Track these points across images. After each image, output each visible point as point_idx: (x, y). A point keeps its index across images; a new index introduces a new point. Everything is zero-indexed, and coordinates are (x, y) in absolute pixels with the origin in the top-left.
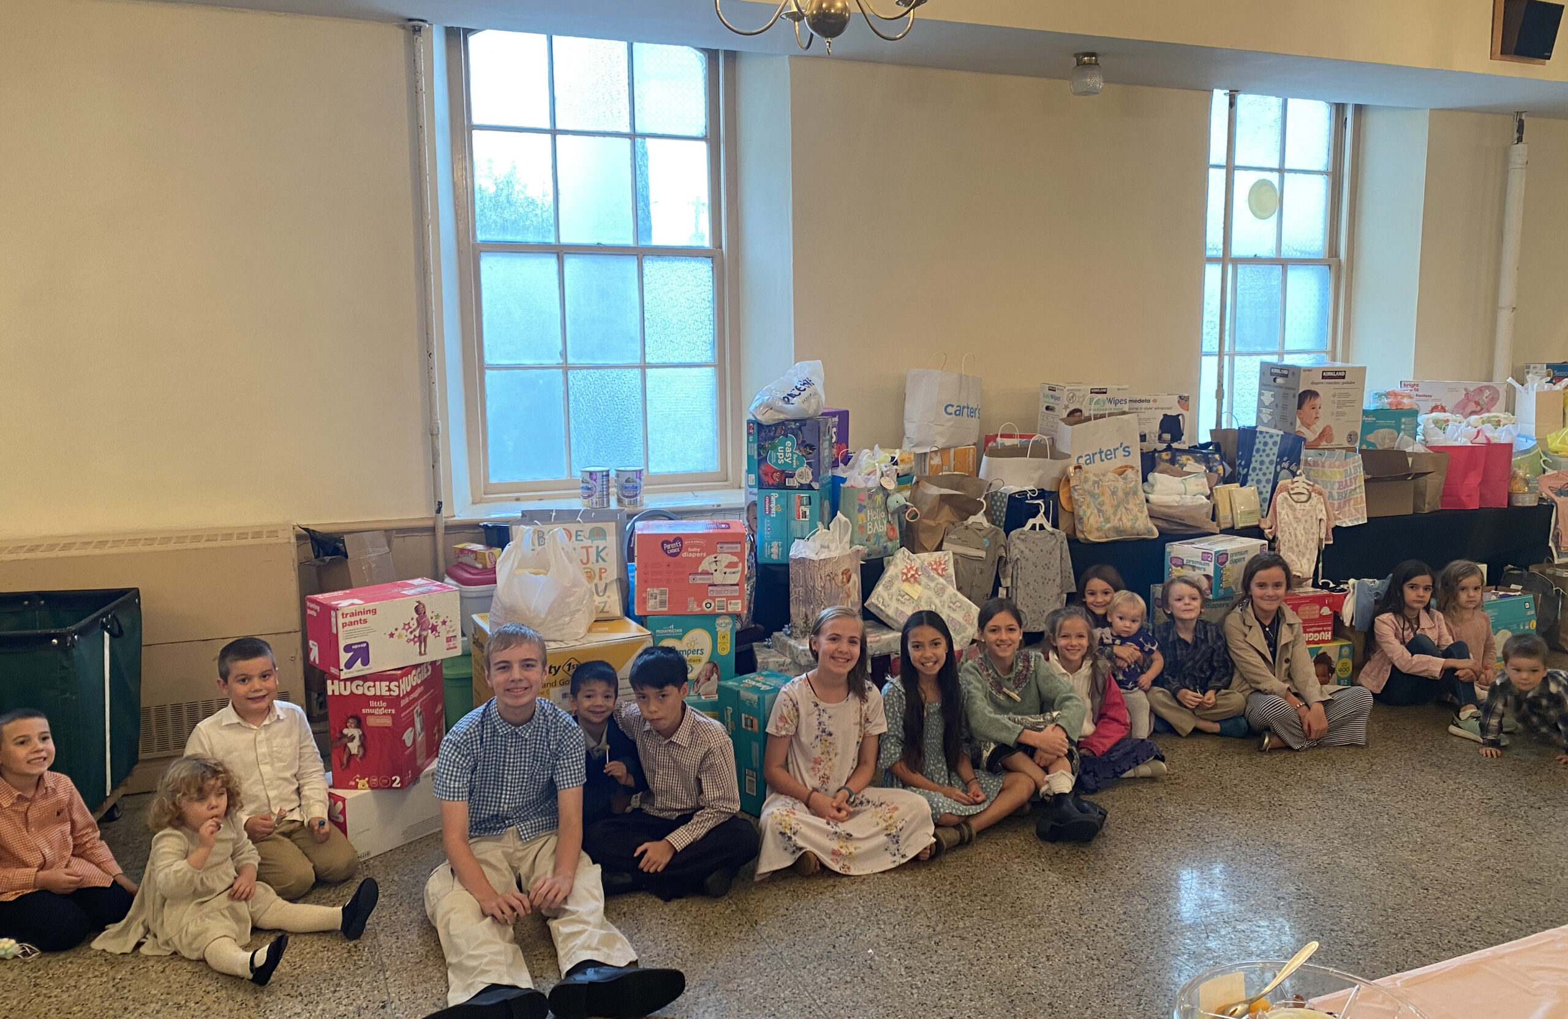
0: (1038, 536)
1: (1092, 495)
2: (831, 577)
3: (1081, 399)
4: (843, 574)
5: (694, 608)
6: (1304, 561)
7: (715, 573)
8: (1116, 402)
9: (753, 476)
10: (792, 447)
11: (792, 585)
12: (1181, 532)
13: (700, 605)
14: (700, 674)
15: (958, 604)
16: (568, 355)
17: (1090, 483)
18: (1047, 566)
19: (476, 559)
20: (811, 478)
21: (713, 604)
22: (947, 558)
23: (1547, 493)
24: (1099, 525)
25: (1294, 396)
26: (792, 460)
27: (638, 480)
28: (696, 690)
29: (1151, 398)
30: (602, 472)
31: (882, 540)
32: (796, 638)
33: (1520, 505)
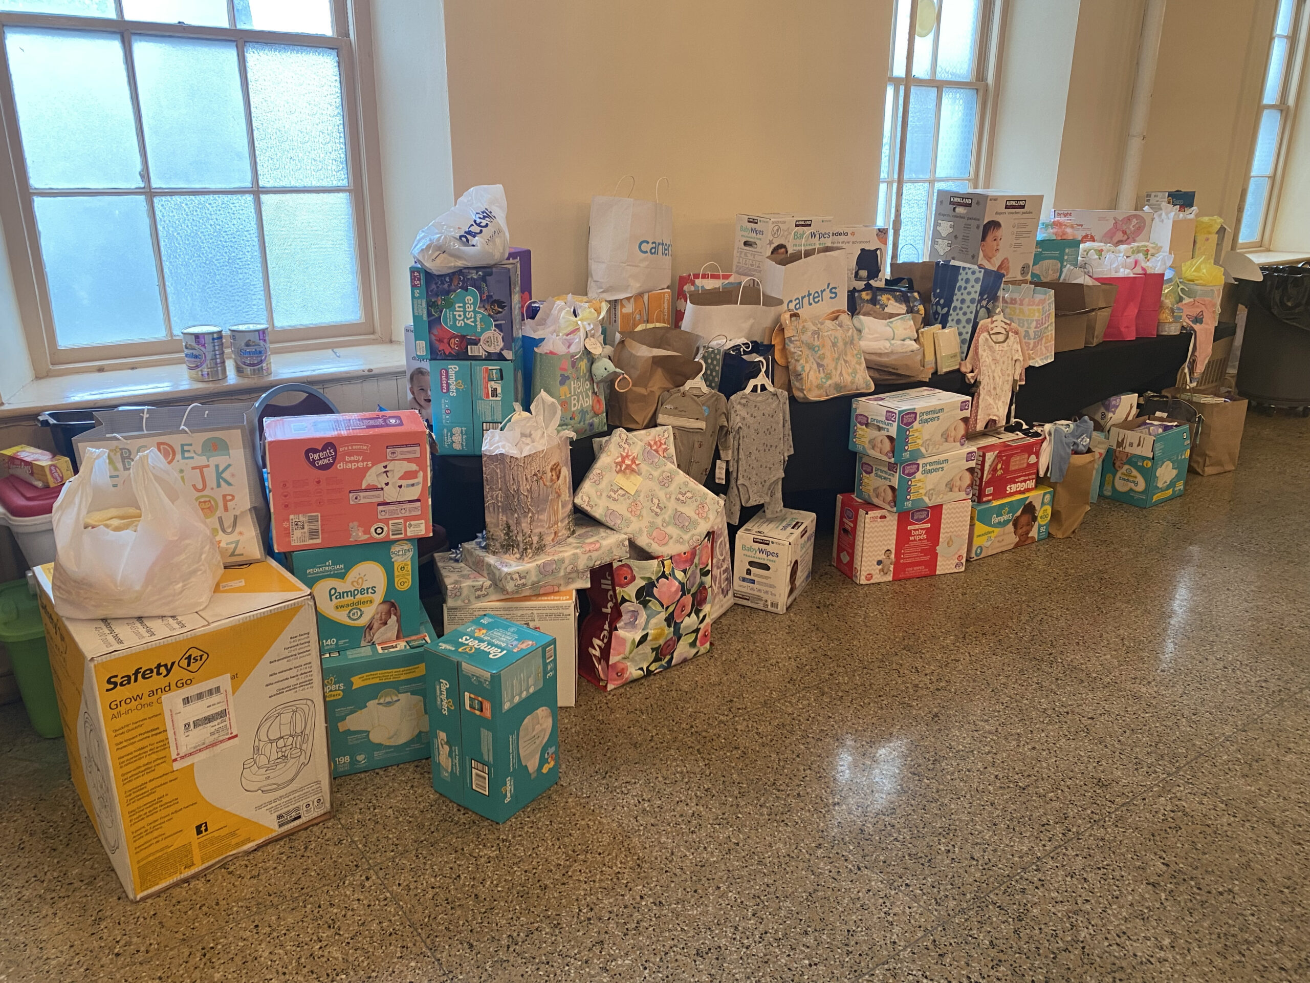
0: (760, 398)
1: (811, 347)
2: (538, 476)
3: (786, 233)
4: (552, 470)
5: (358, 535)
6: (1000, 403)
7: (386, 488)
8: (822, 235)
9: (422, 344)
10: (474, 304)
11: (487, 488)
12: (891, 382)
13: (367, 532)
14: (373, 618)
15: (689, 495)
16: (152, 175)
17: (809, 333)
18: (768, 432)
19: (32, 474)
20: (502, 345)
21: (385, 529)
22: (666, 435)
23: (1187, 322)
24: (819, 382)
25: (978, 227)
26: (475, 322)
27: (262, 343)
28: (368, 638)
29: (849, 231)
30: (213, 333)
31: (588, 417)
32: (494, 553)
33: (1165, 333)
